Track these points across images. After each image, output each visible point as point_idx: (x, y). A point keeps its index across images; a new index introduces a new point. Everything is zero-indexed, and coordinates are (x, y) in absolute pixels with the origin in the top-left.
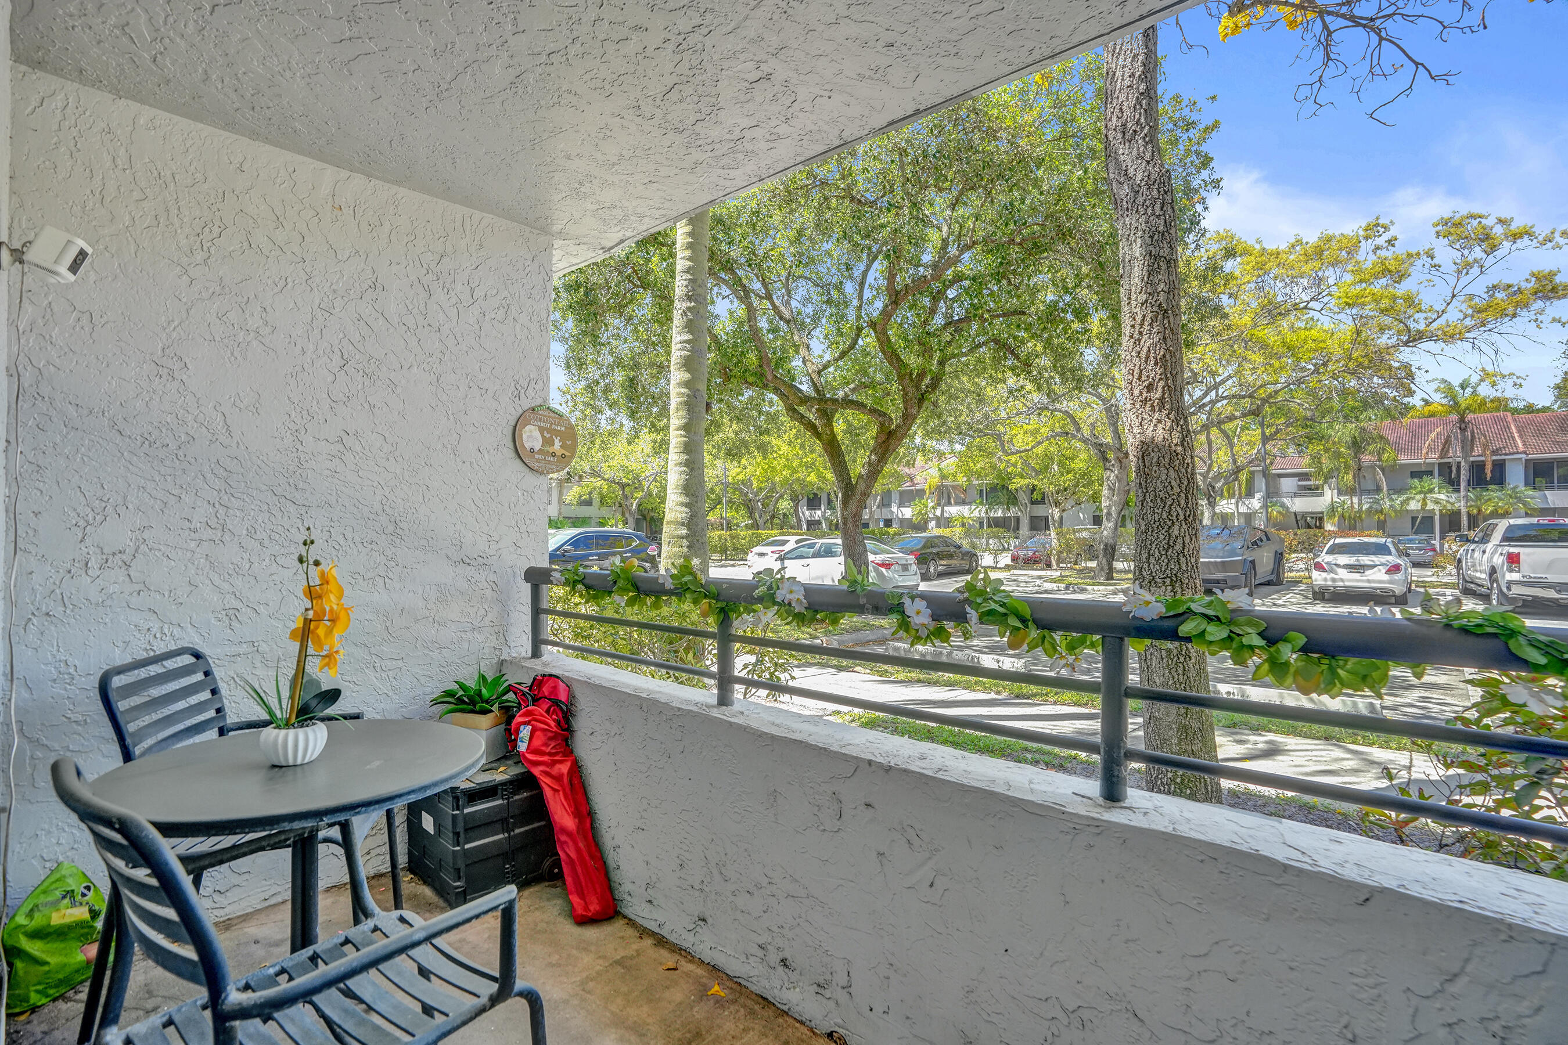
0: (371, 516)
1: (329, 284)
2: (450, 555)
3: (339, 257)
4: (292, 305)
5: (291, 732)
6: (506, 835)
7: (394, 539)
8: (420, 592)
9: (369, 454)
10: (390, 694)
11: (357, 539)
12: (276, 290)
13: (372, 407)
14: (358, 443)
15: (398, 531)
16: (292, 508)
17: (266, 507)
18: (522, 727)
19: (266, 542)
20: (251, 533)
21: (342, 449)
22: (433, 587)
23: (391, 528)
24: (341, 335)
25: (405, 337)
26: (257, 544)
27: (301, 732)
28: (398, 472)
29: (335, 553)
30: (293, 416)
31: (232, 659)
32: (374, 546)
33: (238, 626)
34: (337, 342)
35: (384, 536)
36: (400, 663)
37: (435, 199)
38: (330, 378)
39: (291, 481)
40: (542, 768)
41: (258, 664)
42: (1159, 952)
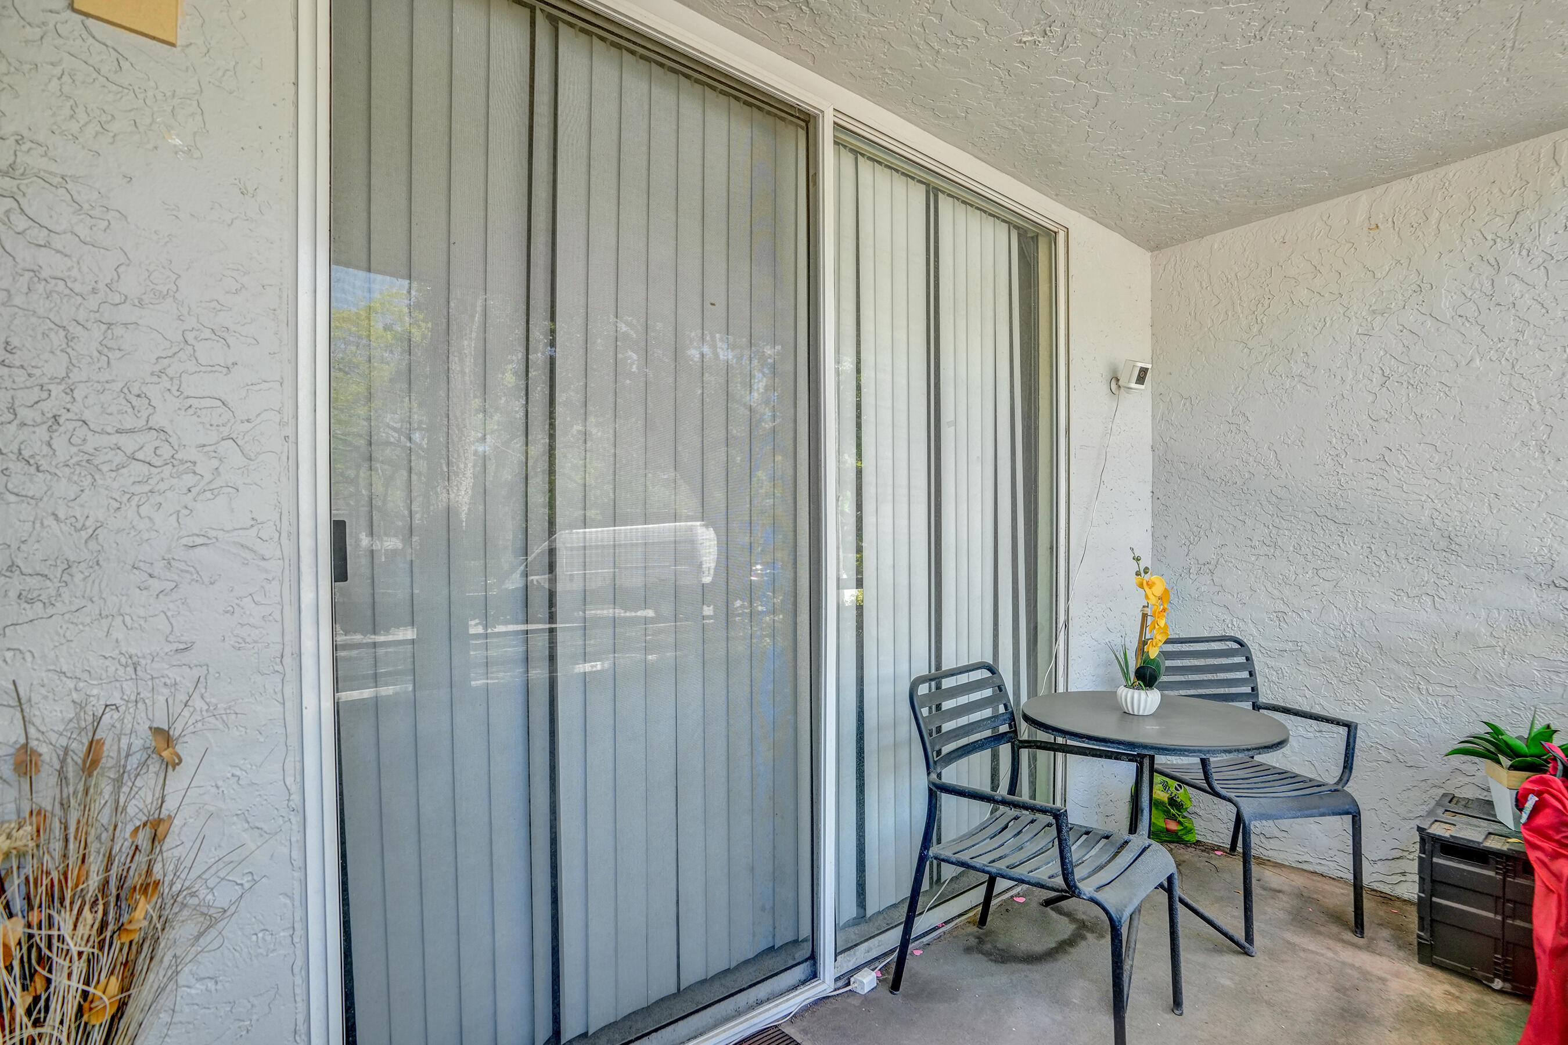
0: (1419, 532)
1: (1367, 307)
2: (1533, 575)
3: (1379, 275)
4: (1331, 341)
6: (1499, 918)
7: (1447, 555)
8: (1483, 614)
9: (1416, 467)
10: (1438, 720)
11: (1401, 555)
12: (1316, 332)
13: (1419, 418)
14: (1401, 457)
15: (1453, 546)
16: (1333, 527)
17: (1309, 527)
18: (1531, 796)
19: (1309, 557)
20: (1297, 550)
21: (1384, 466)
22: (1504, 612)
23: (1443, 544)
24: (1382, 353)
25: (1462, 330)
26: (1302, 558)
28: (1453, 481)
29: (1375, 568)
30: (1334, 440)
31: (1281, 653)
32: (1421, 563)
33: (1285, 626)
34: (1376, 361)
35: (1434, 553)
36: (1452, 691)
38: (1371, 398)
39: (1332, 502)
41: (1302, 662)
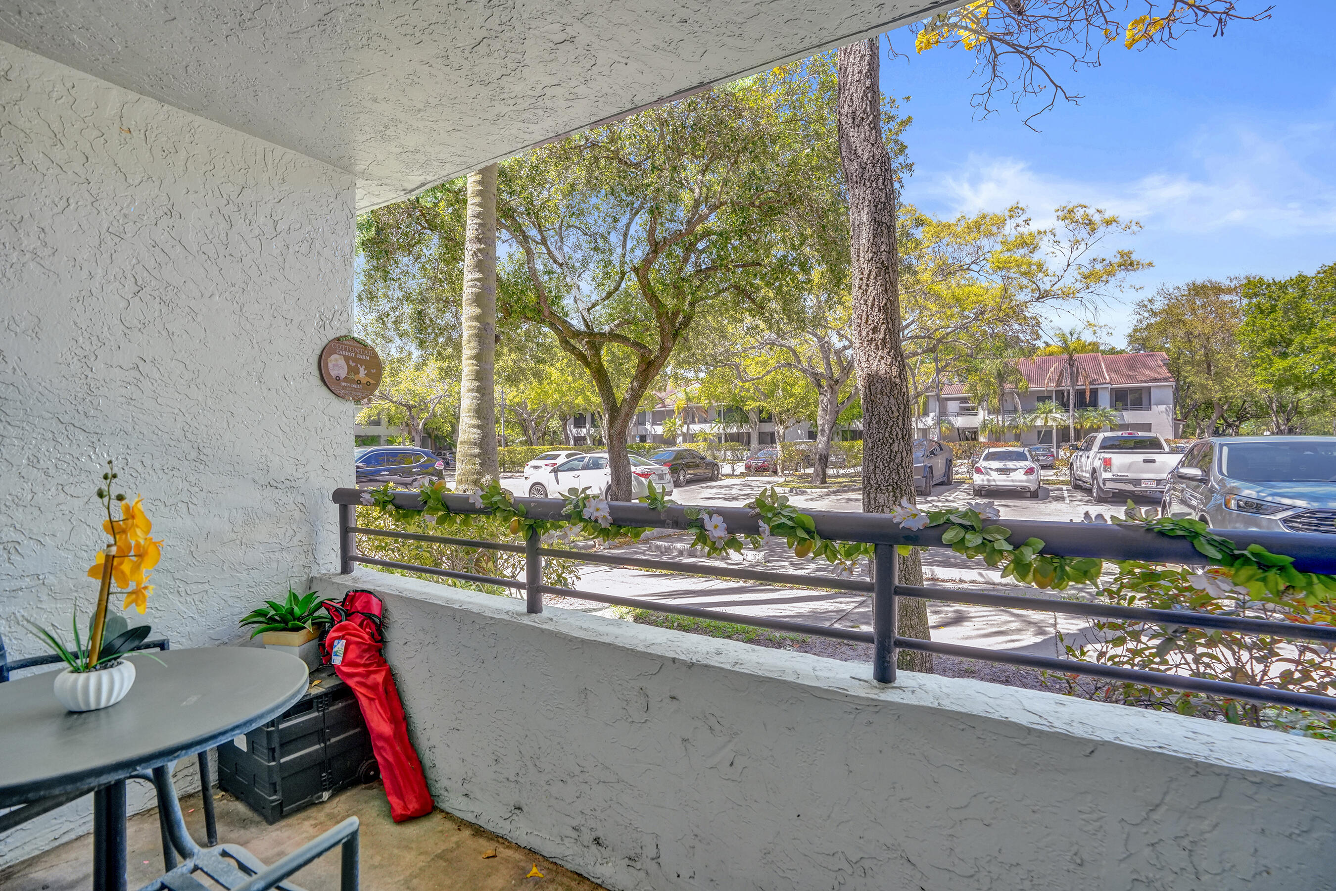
0: (172, 443)
1: (118, 208)
2: (257, 478)
3: (130, 181)
4: (76, 227)
5: (93, 676)
6: (322, 745)
7: (198, 464)
8: (226, 515)
9: (169, 381)
10: (196, 616)
11: (157, 466)
12: (56, 210)
13: (171, 334)
14: (155, 370)
15: (201, 457)
16: (82, 436)
17: (50, 435)
18: (336, 642)
19: (52, 471)
20: (33, 463)
21: (138, 376)
22: (240, 511)
23: (194, 454)
24: (134, 261)
25: (206, 265)
26: (41, 473)
27: (105, 674)
28: (200, 399)
29: (132, 480)
30: (81, 340)
31: (13, 594)
32: (176, 473)
33: (19, 558)
34: (129, 267)
35: (186, 462)
36: (206, 586)
37: (234, 131)
38: (123, 304)
39: (80, 409)
40: (357, 679)
41: (44, 598)
42: (928, 807)
